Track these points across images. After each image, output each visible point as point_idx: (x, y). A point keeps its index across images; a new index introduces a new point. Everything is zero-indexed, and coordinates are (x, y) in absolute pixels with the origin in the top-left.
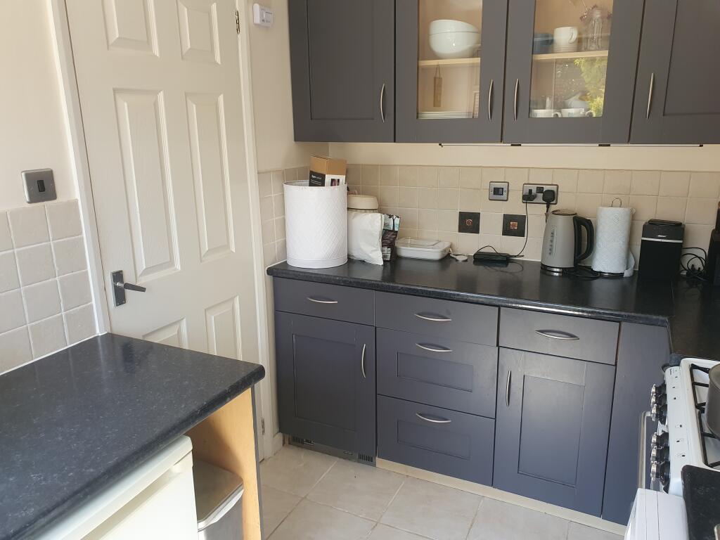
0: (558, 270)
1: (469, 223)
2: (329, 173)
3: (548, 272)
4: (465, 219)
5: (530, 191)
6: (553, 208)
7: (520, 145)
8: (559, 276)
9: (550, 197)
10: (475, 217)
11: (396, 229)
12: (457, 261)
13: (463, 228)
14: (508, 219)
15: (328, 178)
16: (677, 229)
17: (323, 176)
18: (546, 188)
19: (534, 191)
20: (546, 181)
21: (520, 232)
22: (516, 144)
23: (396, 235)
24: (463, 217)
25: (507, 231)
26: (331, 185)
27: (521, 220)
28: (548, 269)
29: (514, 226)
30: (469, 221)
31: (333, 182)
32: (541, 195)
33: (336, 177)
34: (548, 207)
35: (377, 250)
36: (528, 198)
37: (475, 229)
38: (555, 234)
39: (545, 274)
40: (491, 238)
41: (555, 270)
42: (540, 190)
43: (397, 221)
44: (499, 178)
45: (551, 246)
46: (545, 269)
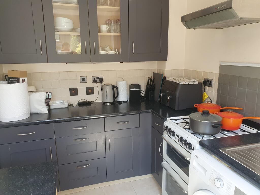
0: (109, 103)
1: (74, 92)
2: (21, 77)
3: (105, 104)
4: (72, 91)
5: (95, 79)
6: (103, 84)
7: (96, 63)
8: (109, 105)
9: (101, 80)
10: (76, 90)
11: (50, 98)
12: (73, 106)
13: (71, 94)
14: (88, 89)
15: (21, 79)
16: (138, 86)
17: (19, 78)
18: (100, 77)
19: (96, 79)
20: (99, 75)
21: (93, 93)
22: (95, 63)
23: (50, 100)
24: (71, 90)
25: (88, 93)
26: (22, 82)
27: (92, 89)
28: (106, 103)
29: (90, 91)
30: (74, 91)
31: (23, 81)
32: (98, 80)
33: (23, 78)
34: (101, 83)
35: (44, 107)
36: (95, 81)
37: (76, 94)
38: (107, 92)
39: (105, 105)
40: (83, 96)
41: (108, 103)
42: (98, 78)
43: (50, 94)
44: (83, 75)
45: (106, 96)
46: (104, 104)
